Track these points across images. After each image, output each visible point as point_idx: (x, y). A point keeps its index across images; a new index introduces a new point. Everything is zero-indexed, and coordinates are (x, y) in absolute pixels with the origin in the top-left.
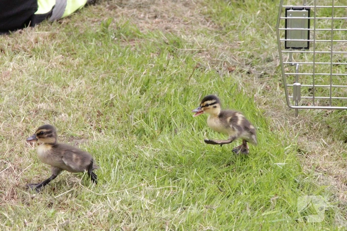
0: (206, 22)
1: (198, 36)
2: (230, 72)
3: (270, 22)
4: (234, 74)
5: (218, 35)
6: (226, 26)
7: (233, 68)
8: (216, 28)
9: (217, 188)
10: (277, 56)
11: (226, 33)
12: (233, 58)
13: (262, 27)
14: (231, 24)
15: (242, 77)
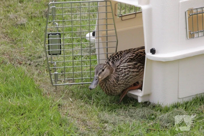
0: (5, 37)
1: (2, 46)
2: (20, 64)
3: (39, 37)
4: (22, 65)
5: (12, 44)
6: (16, 39)
7: (21, 62)
8: (11, 40)
9: (17, 129)
10: (44, 55)
11: (16, 43)
12: (21, 57)
13: (35, 39)
14: (19, 39)
15: (26, 67)
